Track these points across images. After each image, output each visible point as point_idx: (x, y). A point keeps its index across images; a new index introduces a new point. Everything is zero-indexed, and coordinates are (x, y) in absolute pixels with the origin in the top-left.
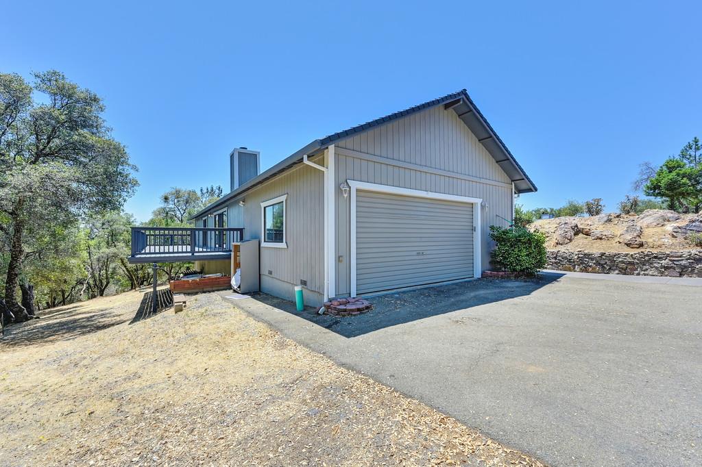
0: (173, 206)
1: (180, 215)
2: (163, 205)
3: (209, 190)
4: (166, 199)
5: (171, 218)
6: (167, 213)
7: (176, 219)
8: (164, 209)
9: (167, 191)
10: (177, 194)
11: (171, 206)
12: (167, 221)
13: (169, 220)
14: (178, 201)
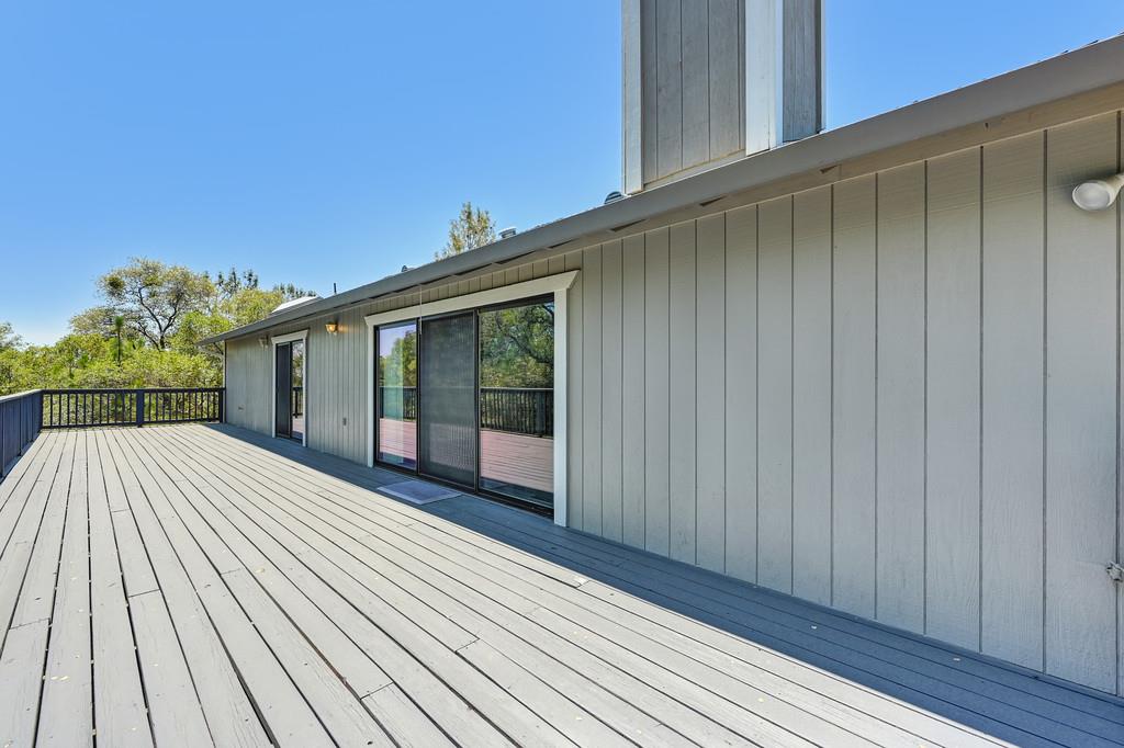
0: (136, 307)
1: (156, 332)
2: (104, 301)
3: (226, 278)
4: (115, 286)
5: (131, 337)
6: (119, 323)
7: (145, 339)
8: (109, 312)
9: (116, 268)
10: (149, 278)
11: (128, 306)
12: (120, 344)
13: (126, 343)
14: (153, 295)
